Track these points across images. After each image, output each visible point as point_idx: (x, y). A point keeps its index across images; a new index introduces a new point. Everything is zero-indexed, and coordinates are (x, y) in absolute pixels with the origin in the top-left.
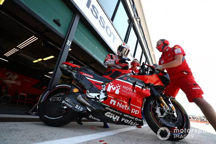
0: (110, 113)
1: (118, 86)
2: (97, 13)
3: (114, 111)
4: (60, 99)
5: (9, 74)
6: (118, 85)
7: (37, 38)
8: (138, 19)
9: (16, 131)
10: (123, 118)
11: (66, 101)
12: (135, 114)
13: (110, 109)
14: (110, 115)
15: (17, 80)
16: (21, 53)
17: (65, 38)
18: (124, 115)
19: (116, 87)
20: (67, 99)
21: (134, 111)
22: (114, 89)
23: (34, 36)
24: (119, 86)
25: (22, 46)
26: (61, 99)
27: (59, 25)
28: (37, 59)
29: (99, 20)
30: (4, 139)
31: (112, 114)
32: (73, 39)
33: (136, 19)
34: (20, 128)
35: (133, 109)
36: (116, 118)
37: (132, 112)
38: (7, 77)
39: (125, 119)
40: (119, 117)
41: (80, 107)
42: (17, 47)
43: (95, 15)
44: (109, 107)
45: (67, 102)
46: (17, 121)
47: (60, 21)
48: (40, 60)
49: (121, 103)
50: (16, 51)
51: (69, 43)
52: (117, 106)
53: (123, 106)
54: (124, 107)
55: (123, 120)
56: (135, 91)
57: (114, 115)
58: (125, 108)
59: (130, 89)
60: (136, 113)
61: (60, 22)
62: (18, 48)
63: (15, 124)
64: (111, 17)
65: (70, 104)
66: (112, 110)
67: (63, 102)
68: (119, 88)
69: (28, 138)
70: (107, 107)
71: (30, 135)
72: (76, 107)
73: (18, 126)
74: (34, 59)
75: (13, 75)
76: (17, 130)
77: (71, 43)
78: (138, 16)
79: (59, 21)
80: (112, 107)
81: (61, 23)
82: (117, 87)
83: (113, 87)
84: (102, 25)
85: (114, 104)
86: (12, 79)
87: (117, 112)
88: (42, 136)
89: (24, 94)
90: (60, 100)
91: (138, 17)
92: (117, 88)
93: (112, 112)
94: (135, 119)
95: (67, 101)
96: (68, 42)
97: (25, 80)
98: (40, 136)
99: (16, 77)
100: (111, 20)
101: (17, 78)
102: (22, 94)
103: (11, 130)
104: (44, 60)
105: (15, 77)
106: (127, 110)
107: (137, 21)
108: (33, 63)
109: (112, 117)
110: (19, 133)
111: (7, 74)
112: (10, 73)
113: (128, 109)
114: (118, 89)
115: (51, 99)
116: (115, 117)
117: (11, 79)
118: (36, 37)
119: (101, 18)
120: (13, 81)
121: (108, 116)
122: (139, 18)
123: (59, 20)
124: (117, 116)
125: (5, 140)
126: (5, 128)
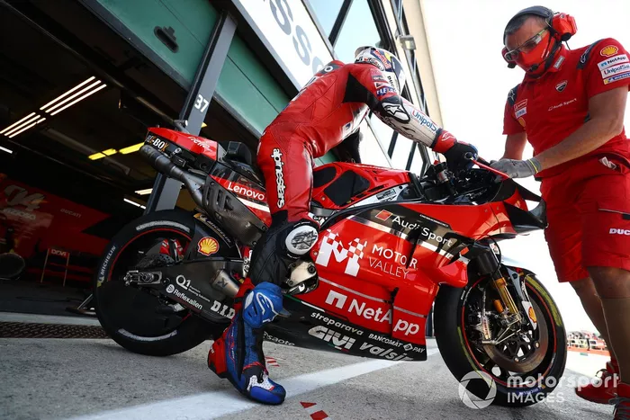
0: (325, 329)
1: (355, 244)
2: (287, 16)
3: (338, 324)
4: (156, 277)
5: (16, 192)
6: (357, 240)
7: (105, 86)
8: (408, 44)
9: (42, 367)
10: (365, 344)
11: (177, 287)
12: (406, 334)
13: (325, 319)
14: (326, 334)
15: (41, 209)
16: (51, 130)
17: (191, 87)
18: (371, 336)
19: (347, 248)
20: (181, 281)
21: (402, 325)
22: (340, 257)
23: (93, 78)
24: (360, 247)
25: (55, 106)
26: (162, 280)
27: (173, 46)
28: (101, 151)
29: (294, 38)
30: (7, 397)
31: (331, 332)
32: (215, 92)
33: (403, 41)
34: (54, 359)
35: (400, 322)
36: (342, 342)
37: (395, 330)
38: (10, 200)
39: (370, 346)
40: (353, 340)
41: (225, 307)
42: (41, 109)
43: (282, 22)
44: (322, 313)
45: (181, 290)
46: (43, 335)
47: (175, 35)
48: (110, 152)
49: (364, 304)
50: (39, 122)
51: (202, 104)
52: (350, 310)
53: (370, 312)
54: (373, 314)
55: (364, 346)
56: (414, 262)
57: (338, 335)
58: (373, 317)
59: (399, 256)
60: (409, 330)
61: (175, 38)
62: (43, 114)
63: (39, 346)
64: (328, 32)
65: (192, 297)
66: (331, 322)
67: (170, 289)
68: (358, 252)
69: (82, 391)
70: (317, 312)
71: (88, 382)
72: (213, 308)
73: (47, 353)
74: (92, 151)
75: (28, 195)
76: (46, 365)
77: (207, 104)
78: (407, 33)
79: (172, 35)
80: (331, 311)
81: (177, 42)
82: (352, 249)
83: (340, 249)
84: (303, 55)
85: (340, 305)
86: (26, 207)
87: (348, 328)
88: (124, 386)
89: (63, 254)
90: (158, 282)
91: (408, 36)
92: (350, 255)
93: (331, 327)
94: (405, 346)
95: (182, 285)
96: (200, 102)
97: (66, 212)
98: (118, 386)
99: (38, 201)
100: (330, 39)
101: (39, 205)
102: (56, 252)
103: (25, 366)
104: (121, 154)
105: (34, 202)
106: (381, 321)
107: (404, 47)
108: (90, 160)
109: (331, 339)
110: (53, 376)
111: (9, 190)
112: (19, 188)
113: (385, 318)
114: (356, 258)
115: (129, 279)
116: (340, 339)
117: (22, 207)
118: (99, 82)
119: (300, 31)
120: (27, 212)
121: (321, 336)
122: (412, 39)
123: (173, 31)
124: (346, 338)
125: (8, 400)
126: (7, 357)
